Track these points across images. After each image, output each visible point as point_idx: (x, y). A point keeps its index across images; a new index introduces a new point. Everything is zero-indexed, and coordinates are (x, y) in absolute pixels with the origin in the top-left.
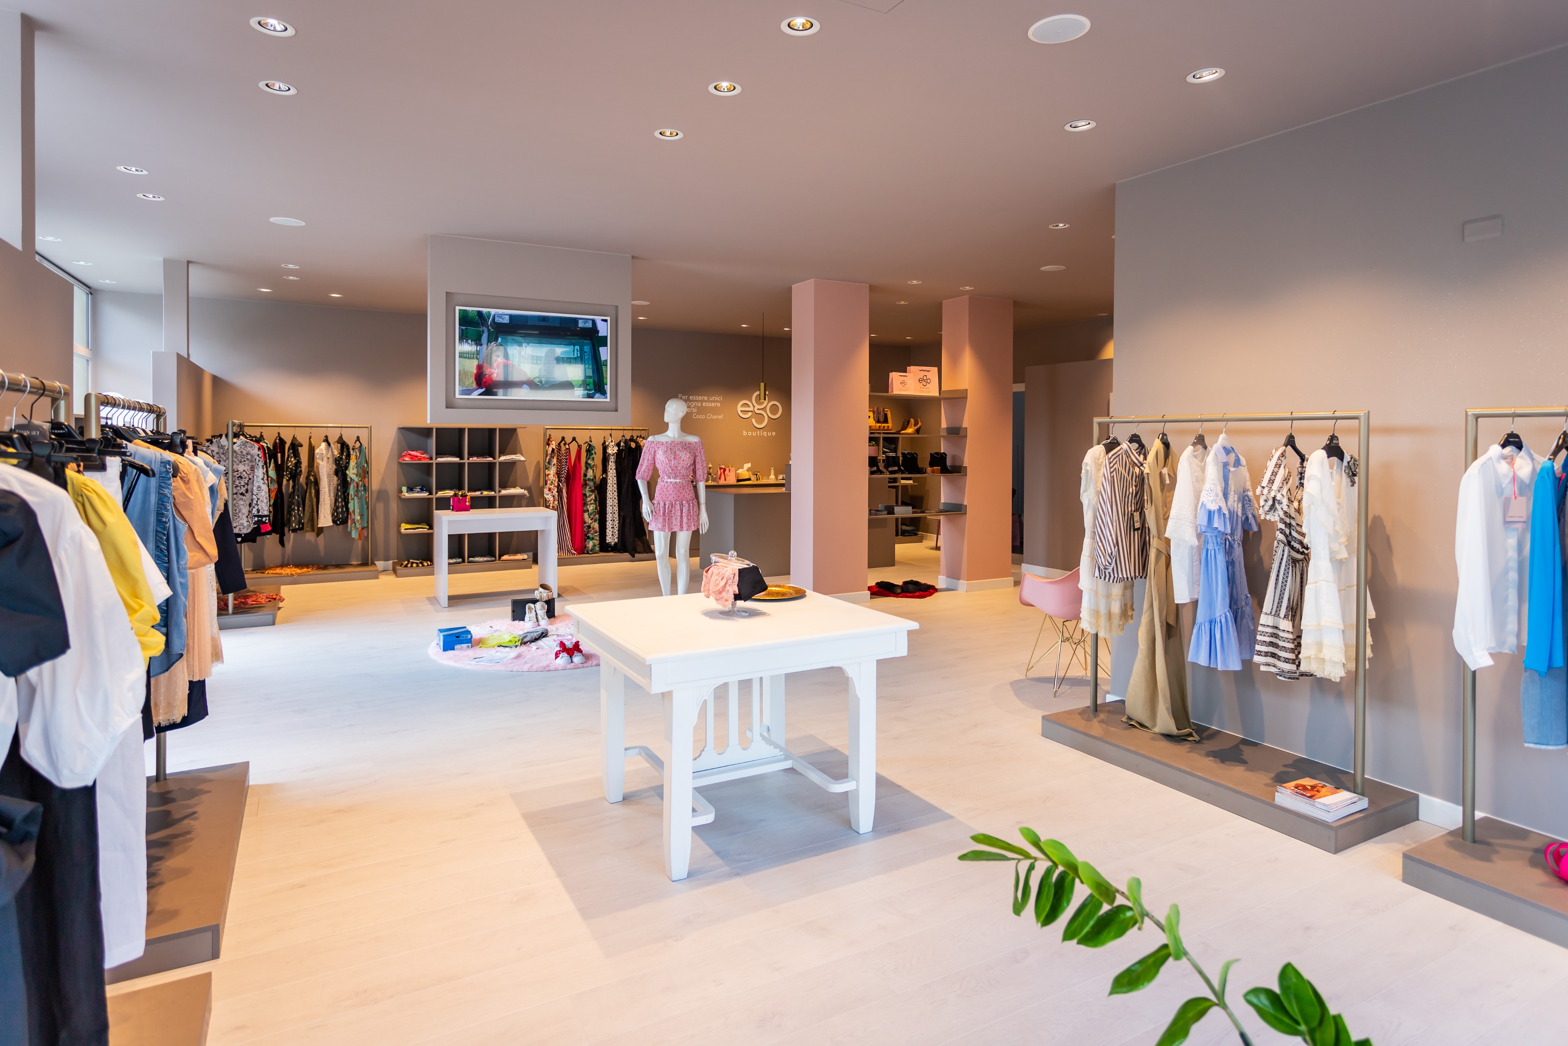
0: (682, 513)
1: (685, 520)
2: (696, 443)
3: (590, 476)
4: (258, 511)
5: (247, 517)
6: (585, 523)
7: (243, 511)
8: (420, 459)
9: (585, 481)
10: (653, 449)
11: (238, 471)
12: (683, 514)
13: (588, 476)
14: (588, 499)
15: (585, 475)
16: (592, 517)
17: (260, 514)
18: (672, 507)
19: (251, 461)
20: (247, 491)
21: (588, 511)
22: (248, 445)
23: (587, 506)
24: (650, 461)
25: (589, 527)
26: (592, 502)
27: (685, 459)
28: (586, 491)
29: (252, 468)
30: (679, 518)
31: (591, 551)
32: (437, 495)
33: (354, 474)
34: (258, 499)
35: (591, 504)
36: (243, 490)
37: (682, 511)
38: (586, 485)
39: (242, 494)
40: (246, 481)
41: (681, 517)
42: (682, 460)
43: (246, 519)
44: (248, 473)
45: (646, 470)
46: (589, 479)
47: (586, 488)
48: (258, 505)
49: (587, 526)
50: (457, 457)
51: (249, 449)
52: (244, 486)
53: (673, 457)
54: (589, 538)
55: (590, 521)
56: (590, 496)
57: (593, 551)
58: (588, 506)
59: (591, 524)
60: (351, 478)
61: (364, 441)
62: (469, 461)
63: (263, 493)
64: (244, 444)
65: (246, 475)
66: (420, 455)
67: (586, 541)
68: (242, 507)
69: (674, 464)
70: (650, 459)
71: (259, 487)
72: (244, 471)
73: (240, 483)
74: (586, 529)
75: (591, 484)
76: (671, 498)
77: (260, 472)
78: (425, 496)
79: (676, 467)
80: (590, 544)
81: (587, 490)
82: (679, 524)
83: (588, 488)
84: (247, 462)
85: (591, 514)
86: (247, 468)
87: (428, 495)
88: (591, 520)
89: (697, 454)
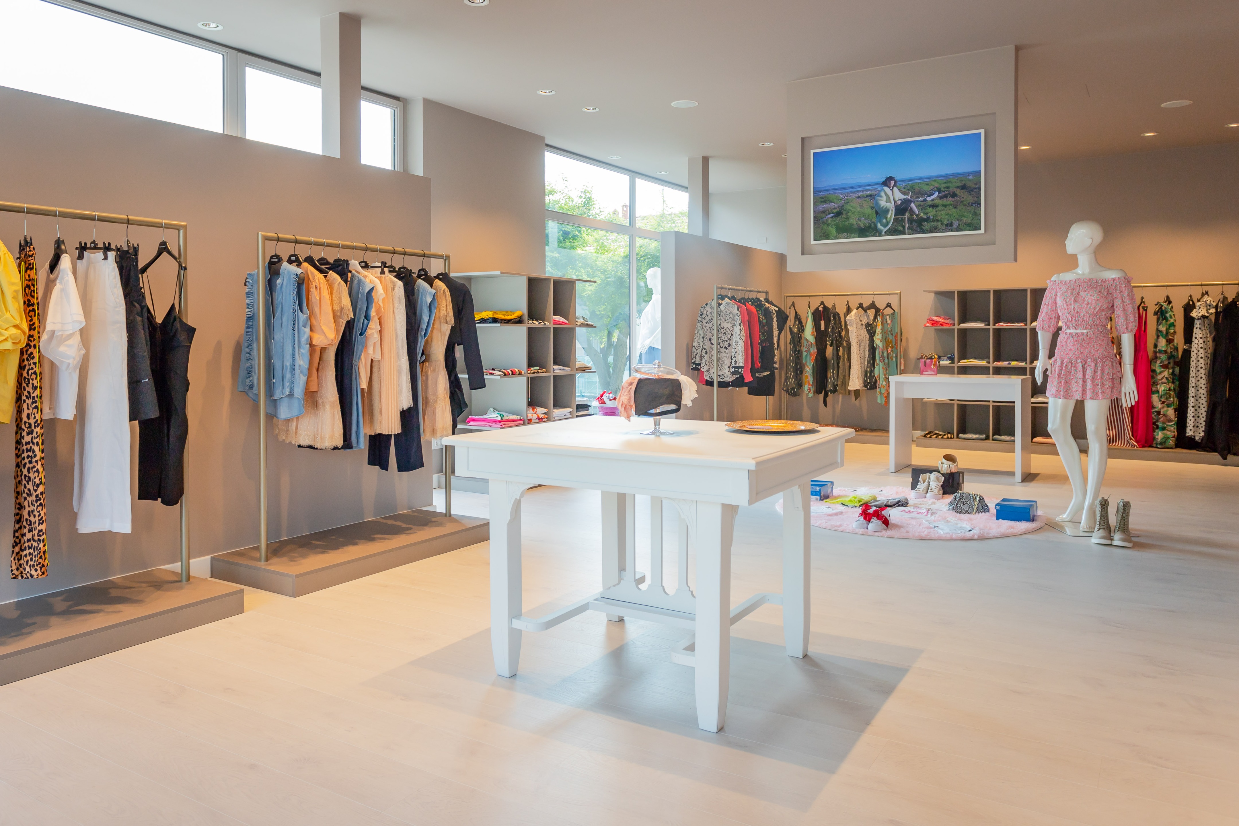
0: (1084, 376)
1: (1089, 385)
2: (1114, 280)
3: (1162, 347)
4: (736, 362)
5: (729, 367)
6: (1154, 407)
7: (726, 362)
8: (942, 325)
9: (1155, 352)
10: (1055, 291)
11: (723, 328)
12: (1087, 377)
13: (1159, 348)
14: (1159, 377)
15: (1156, 346)
16: (1162, 399)
17: (737, 365)
18: (1071, 367)
19: (733, 320)
20: (729, 345)
21: (1158, 392)
22: (731, 305)
23: (1157, 385)
24: (1050, 307)
25: (1159, 413)
26: (1164, 380)
27: (1090, 301)
28: (1155, 367)
29: (734, 325)
30: (1081, 382)
31: (1161, 444)
32: (959, 363)
33: (878, 339)
34: (736, 352)
35: (1163, 383)
36: (726, 344)
37: (1084, 372)
38: (1156, 358)
39: (726, 348)
40: (729, 337)
41: (1084, 381)
42: (1085, 302)
43: (728, 369)
44: (731, 330)
45: (1045, 319)
46: (1160, 351)
47: (1156, 362)
48: (735, 357)
49: (1156, 412)
50: (982, 321)
51: (731, 309)
52: (727, 341)
53: (1073, 299)
54: (1158, 427)
55: (1160, 406)
56: (1161, 373)
57: (1163, 445)
58: (1159, 386)
59: (1161, 409)
60: (877, 345)
61: (895, 305)
62: (994, 327)
63: (740, 348)
64: (728, 304)
65: (729, 332)
66: (943, 321)
67: (1155, 432)
68: (725, 359)
69: (1074, 309)
70: (1050, 304)
71: (737, 342)
72: (727, 328)
73: (724, 338)
74: (1156, 416)
75: (1164, 357)
76: (1071, 354)
77: (737, 329)
78: (946, 364)
79: (1078, 313)
80: (1159, 435)
81: (1157, 365)
82: (1080, 389)
83: (1158, 362)
84: (730, 320)
85: (1161, 397)
86: (729, 325)
87: (950, 363)
88: (1161, 404)
89: (1115, 295)
